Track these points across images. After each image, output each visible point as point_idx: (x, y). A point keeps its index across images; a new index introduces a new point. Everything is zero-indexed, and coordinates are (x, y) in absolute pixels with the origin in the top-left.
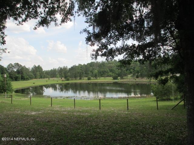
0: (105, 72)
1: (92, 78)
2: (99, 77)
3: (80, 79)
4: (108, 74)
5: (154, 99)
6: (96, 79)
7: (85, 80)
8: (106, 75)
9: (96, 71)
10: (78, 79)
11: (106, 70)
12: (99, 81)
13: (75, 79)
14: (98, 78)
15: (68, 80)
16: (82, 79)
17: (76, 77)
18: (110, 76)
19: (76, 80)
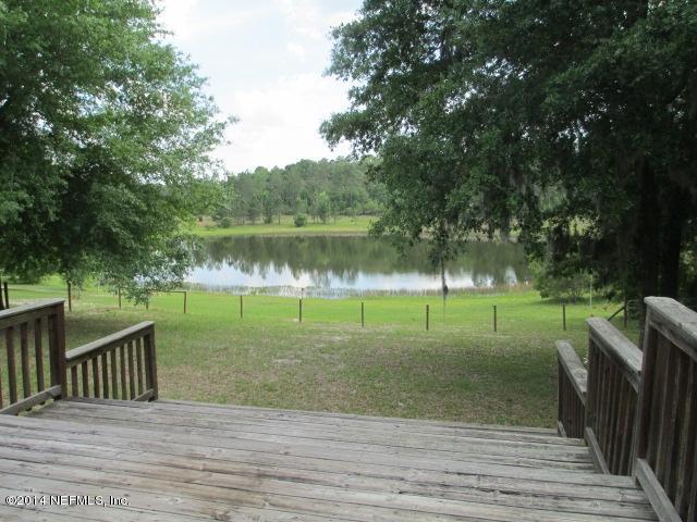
0: (354, 198)
1: (309, 219)
2: (332, 214)
3: (268, 221)
4: (366, 206)
5: (533, 299)
6: (324, 223)
7: (284, 227)
8: (356, 211)
9: (323, 196)
10: (259, 222)
11: (358, 193)
12: (336, 229)
13: (250, 222)
14: (332, 220)
15: (226, 225)
16: (276, 221)
17: (252, 215)
18: (370, 214)
19: (253, 224)
